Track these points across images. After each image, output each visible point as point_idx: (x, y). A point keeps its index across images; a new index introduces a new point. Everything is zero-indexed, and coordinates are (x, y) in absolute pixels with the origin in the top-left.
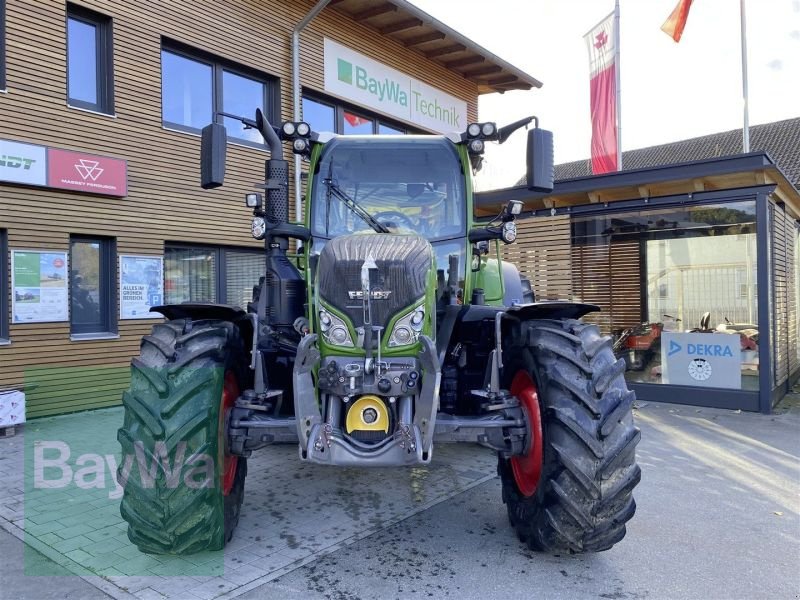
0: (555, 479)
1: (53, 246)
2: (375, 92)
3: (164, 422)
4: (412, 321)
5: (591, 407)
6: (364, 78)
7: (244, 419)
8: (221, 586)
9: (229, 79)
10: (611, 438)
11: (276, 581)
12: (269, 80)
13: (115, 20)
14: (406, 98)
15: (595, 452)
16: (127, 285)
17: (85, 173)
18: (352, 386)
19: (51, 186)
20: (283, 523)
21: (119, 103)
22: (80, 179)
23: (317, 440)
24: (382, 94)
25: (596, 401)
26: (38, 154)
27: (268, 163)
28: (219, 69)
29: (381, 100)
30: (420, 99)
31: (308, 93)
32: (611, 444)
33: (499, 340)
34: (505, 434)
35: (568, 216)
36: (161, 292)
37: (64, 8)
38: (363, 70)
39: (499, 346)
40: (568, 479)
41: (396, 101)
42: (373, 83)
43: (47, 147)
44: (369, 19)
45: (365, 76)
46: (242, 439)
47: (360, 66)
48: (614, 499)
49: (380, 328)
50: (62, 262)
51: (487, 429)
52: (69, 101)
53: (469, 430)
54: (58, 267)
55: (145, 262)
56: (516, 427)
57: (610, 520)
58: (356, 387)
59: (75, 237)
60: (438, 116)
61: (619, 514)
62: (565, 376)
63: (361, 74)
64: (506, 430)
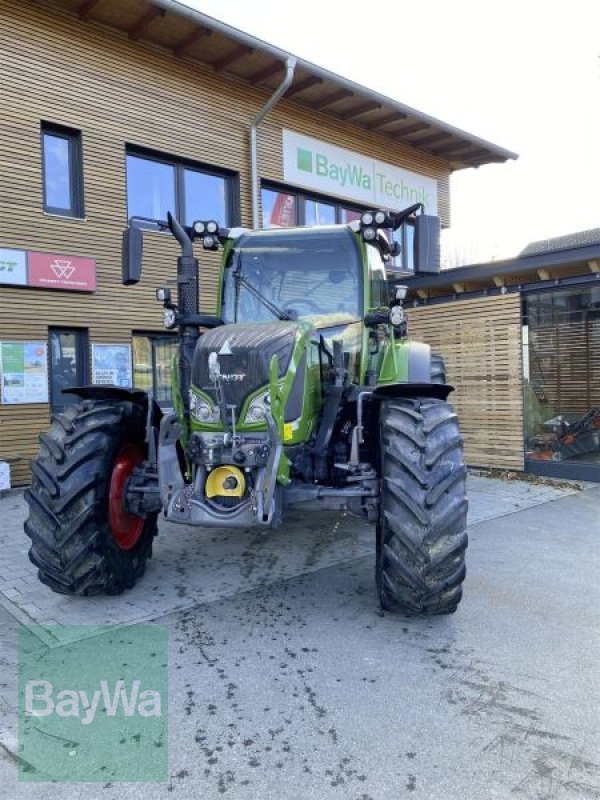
0: (388, 544)
1: (34, 337)
2: (337, 178)
3: (59, 484)
4: (265, 400)
5: (419, 478)
6: (324, 165)
7: (139, 485)
8: (108, 622)
9: (191, 177)
10: (438, 508)
11: (153, 620)
12: (230, 175)
13: (84, 133)
14: (369, 181)
15: (420, 519)
16: (98, 370)
17: (59, 272)
18: (211, 457)
19: (32, 284)
20: (183, 577)
21: (89, 208)
22: (55, 278)
23: (176, 502)
24: (344, 179)
25: (427, 473)
26: (19, 257)
27: (179, 259)
28: (181, 167)
29: (343, 185)
30: (385, 181)
31: (266, 184)
32: (437, 513)
33: (360, 417)
34: (363, 503)
35: (517, 294)
36: (129, 376)
37: (39, 126)
38: (324, 158)
39: (360, 423)
40: (397, 543)
41: (359, 184)
42: (334, 169)
43: (27, 251)
44: (328, 106)
45: (326, 162)
46: (137, 502)
47: (320, 153)
48: (441, 563)
49: (233, 407)
50: (42, 352)
51: (349, 498)
52: (46, 209)
53: (333, 499)
54: (39, 355)
55: (114, 350)
56: (370, 497)
57: (441, 583)
58: (214, 457)
59: (52, 328)
60: (405, 197)
61: (450, 578)
62: (402, 450)
63: (322, 161)
64: (364, 499)
